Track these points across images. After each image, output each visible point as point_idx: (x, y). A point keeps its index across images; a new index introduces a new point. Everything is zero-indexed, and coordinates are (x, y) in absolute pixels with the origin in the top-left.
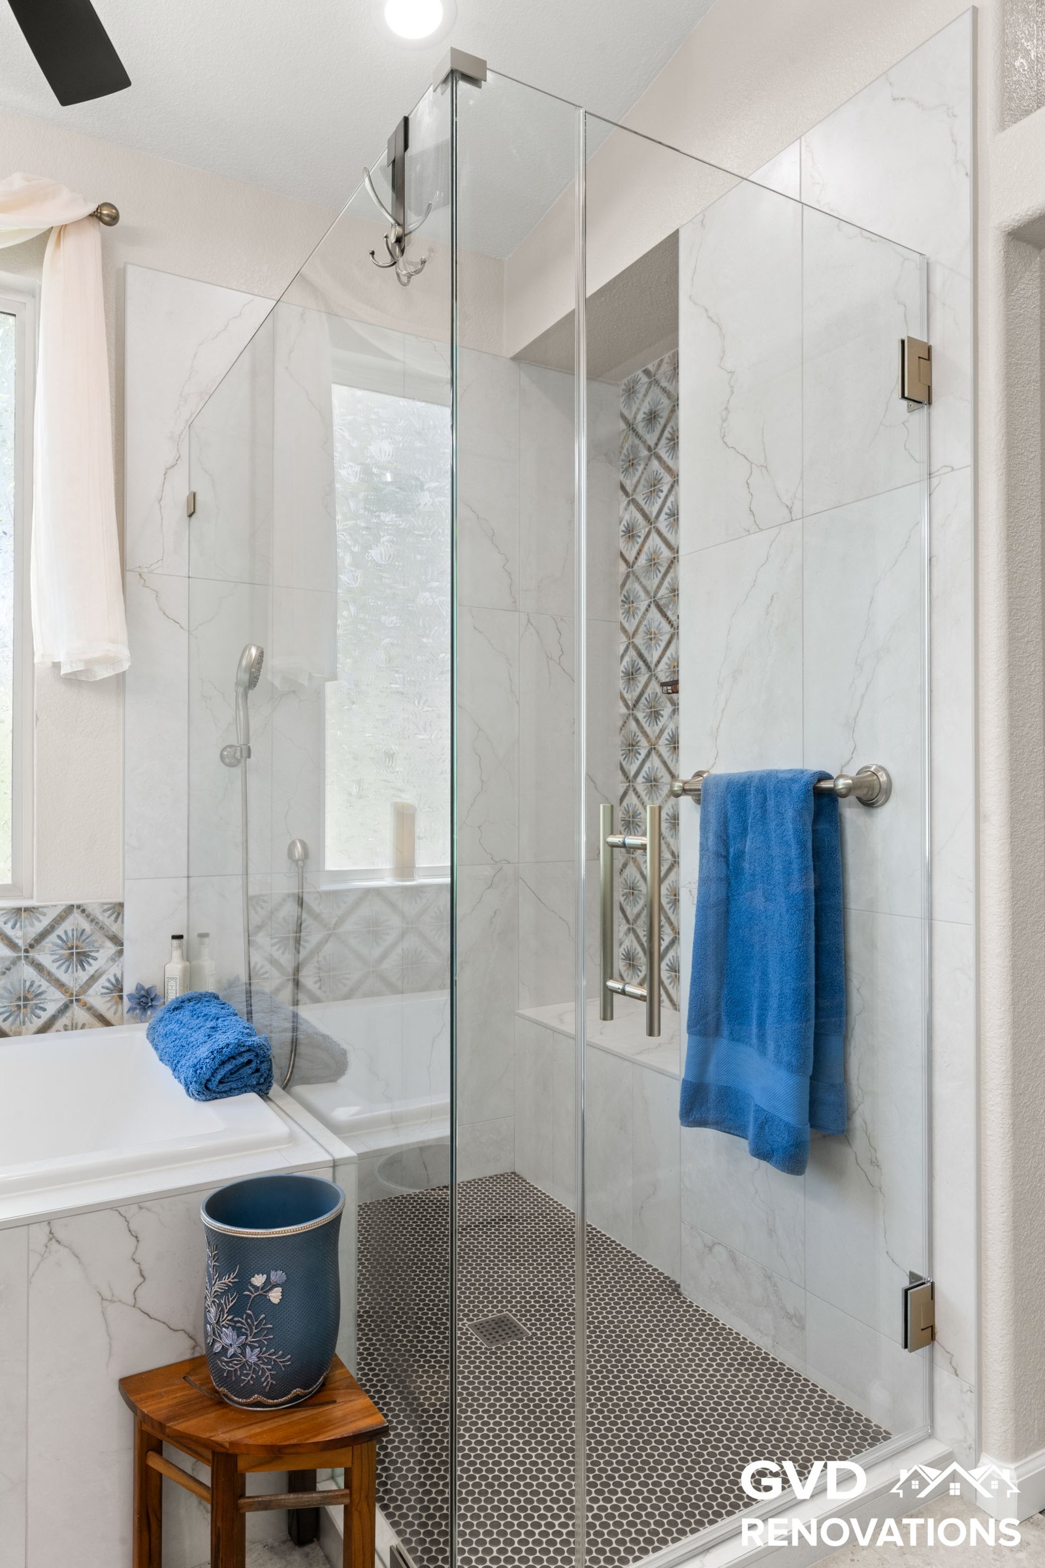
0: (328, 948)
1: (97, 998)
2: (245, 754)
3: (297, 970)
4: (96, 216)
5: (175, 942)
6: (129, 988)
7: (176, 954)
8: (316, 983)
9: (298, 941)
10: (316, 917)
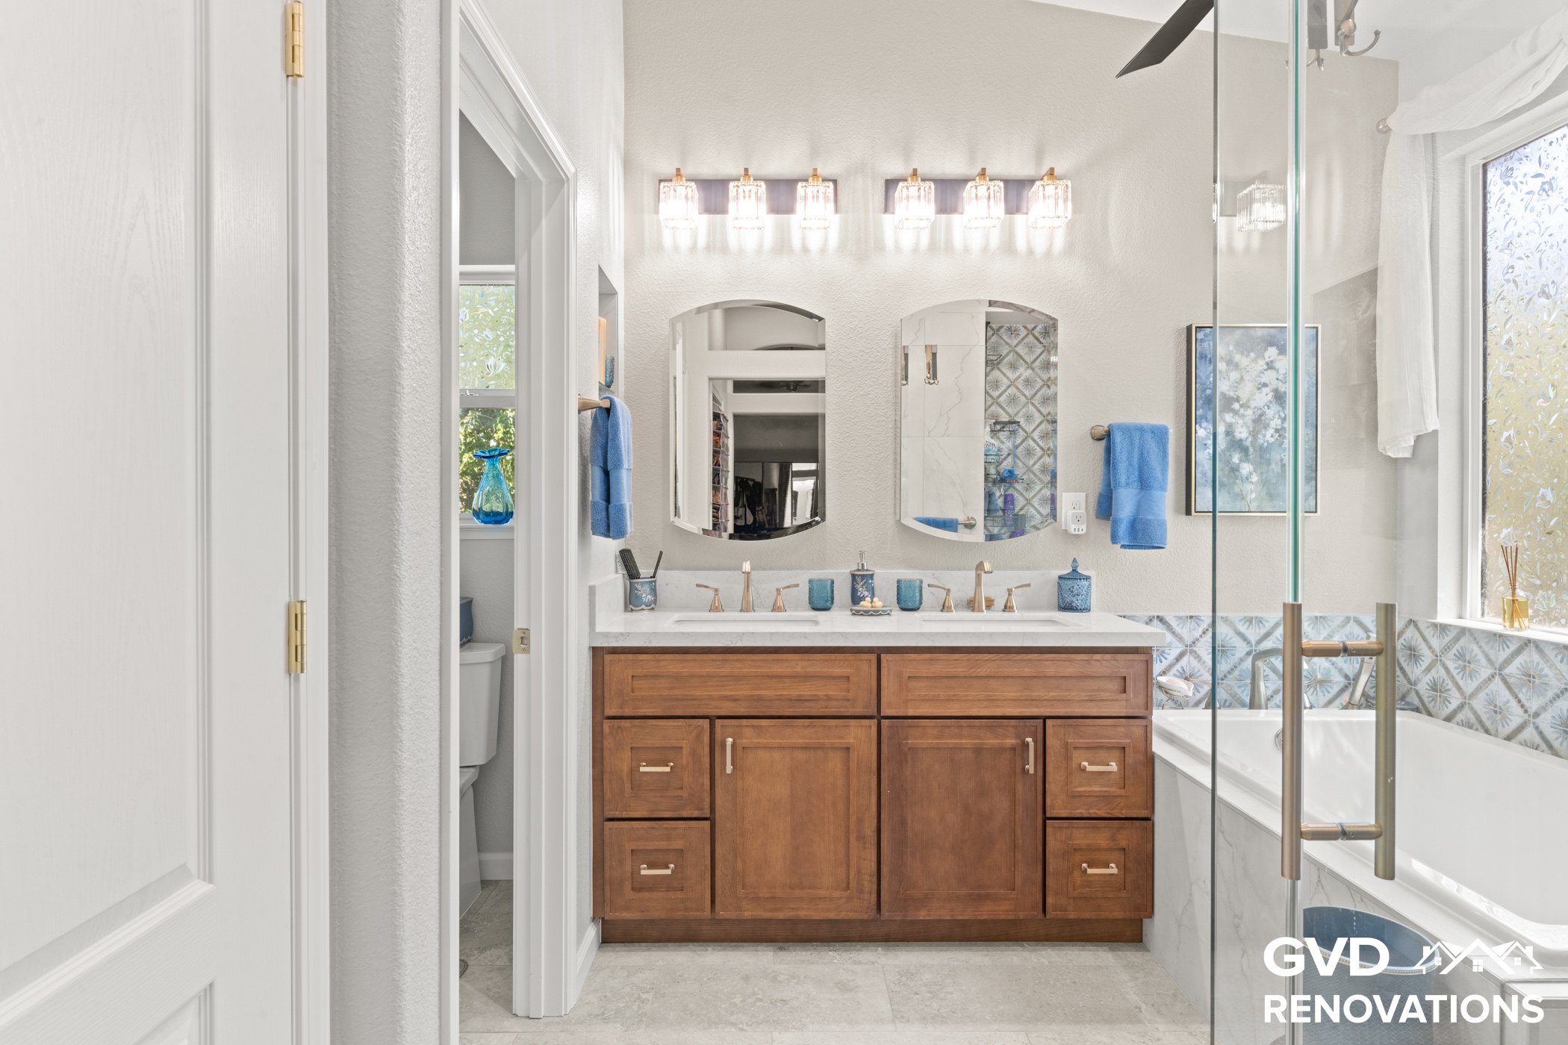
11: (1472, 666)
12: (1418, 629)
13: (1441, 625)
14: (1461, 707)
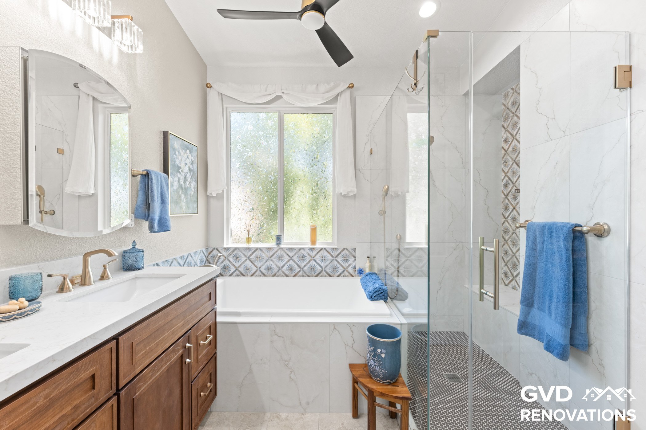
0: (407, 263)
1: (350, 270)
2: (384, 213)
3: (398, 268)
4: (349, 87)
5: (368, 258)
6: (357, 268)
7: (368, 261)
8: (403, 271)
9: (398, 260)
10: (403, 254)
11: (239, 258)
12: (218, 250)
13: (227, 248)
14: (235, 271)
